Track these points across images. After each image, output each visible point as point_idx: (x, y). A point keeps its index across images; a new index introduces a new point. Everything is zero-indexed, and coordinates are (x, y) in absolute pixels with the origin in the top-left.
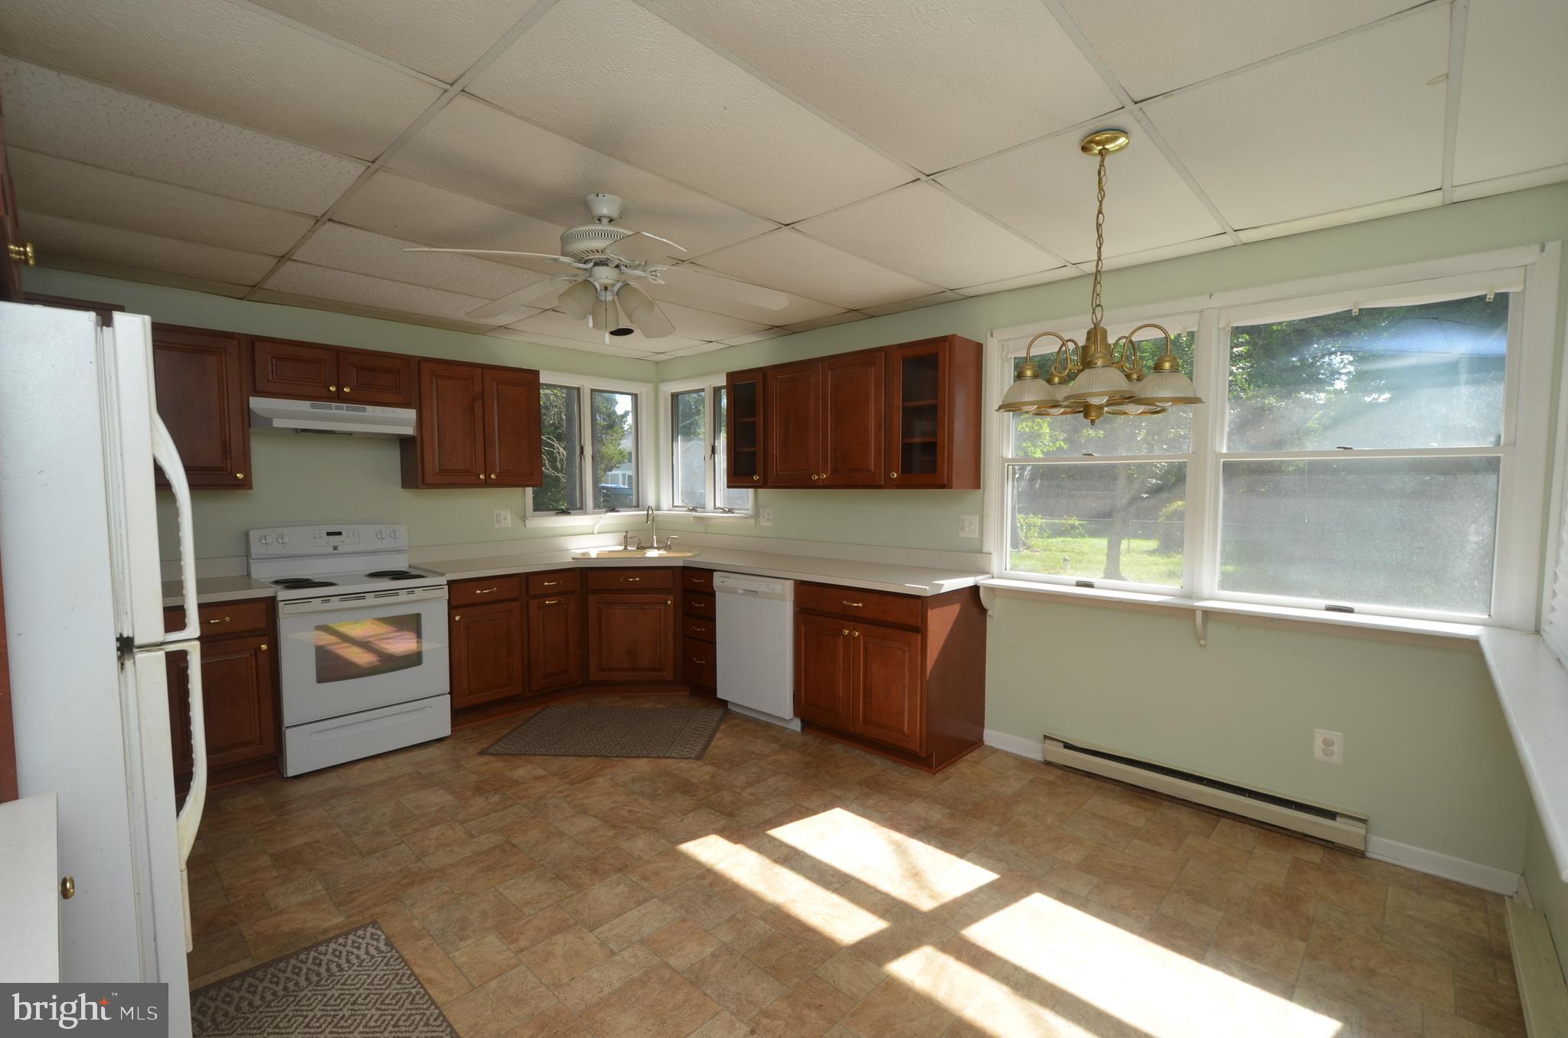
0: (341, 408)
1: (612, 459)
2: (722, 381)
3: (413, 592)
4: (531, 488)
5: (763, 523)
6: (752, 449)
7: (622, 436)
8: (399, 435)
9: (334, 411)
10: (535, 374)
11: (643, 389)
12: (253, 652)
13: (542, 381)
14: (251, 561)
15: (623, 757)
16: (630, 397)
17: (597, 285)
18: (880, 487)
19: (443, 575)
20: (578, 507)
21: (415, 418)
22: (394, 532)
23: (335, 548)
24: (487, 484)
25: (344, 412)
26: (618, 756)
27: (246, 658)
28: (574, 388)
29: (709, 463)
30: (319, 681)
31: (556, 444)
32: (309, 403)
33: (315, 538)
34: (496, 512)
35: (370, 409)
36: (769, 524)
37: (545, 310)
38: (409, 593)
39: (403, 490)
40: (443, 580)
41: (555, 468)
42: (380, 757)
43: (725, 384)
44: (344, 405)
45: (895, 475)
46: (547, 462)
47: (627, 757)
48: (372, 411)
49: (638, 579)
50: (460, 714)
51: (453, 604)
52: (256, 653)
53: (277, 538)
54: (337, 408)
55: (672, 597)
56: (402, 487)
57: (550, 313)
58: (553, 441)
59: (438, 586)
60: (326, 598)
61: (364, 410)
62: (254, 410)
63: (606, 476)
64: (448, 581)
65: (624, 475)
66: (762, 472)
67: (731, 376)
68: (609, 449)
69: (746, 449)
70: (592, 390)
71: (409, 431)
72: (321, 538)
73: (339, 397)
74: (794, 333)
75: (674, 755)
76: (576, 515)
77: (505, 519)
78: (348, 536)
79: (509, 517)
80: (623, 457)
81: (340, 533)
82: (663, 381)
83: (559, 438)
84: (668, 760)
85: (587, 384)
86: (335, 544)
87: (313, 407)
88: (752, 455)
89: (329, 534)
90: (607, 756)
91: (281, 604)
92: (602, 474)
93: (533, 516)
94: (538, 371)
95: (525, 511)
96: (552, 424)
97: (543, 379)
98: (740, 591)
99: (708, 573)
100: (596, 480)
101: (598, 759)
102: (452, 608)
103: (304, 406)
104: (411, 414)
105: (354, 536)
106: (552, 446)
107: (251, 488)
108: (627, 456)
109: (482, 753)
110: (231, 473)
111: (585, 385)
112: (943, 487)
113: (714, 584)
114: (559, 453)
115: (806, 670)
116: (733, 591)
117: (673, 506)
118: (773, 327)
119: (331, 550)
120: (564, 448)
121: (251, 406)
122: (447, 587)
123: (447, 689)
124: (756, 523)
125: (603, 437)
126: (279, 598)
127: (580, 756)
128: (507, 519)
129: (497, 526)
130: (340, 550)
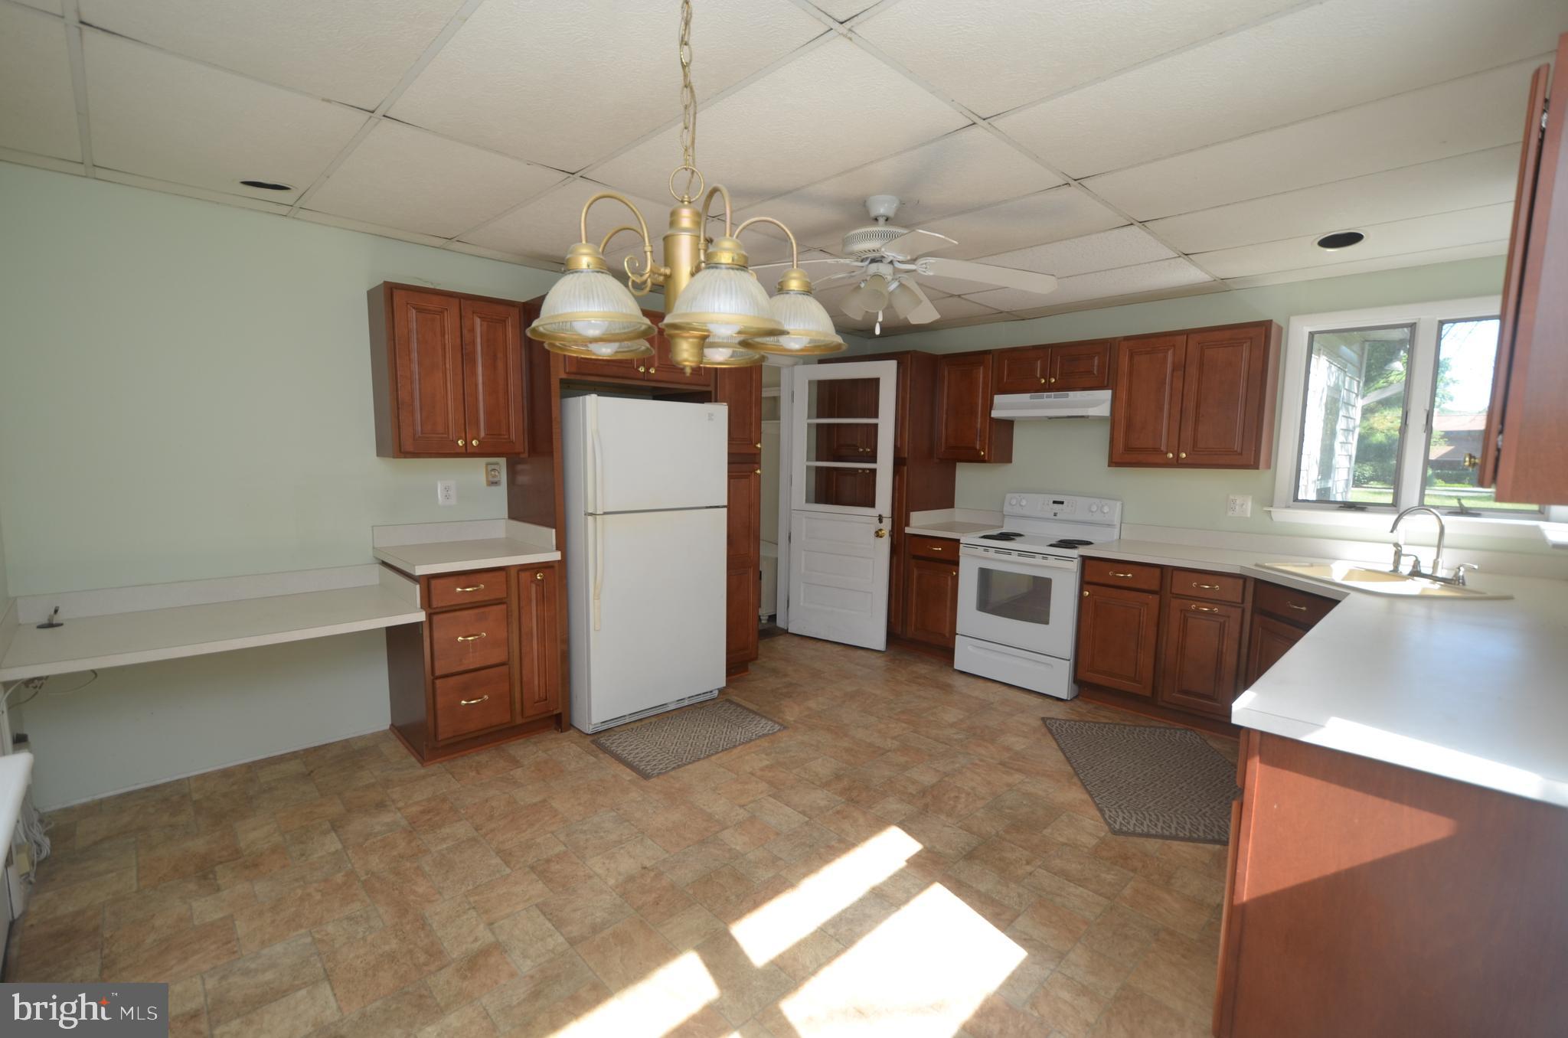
0: (1050, 397)
3: (1046, 558)
9: (1045, 400)
14: (1004, 516)
21: (1109, 399)
23: (1055, 515)
24: (1178, 464)
25: (1052, 399)
27: (947, 577)
32: (1028, 395)
33: (1044, 504)
34: (1231, 497)
35: (1071, 394)
38: (1044, 558)
39: (1111, 468)
40: (1075, 554)
44: (1053, 393)
48: (1074, 396)
51: (1087, 578)
52: (951, 577)
53: (1019, 501)
54: (1047, 397)
56: (1111, 466)
59: (1069, 558)
60: (986, 548)
61: (1067, 396)
64: (1080, 556)
71: (1109, 411)
72: (1048, 504)
73: (1048, 387)
77: (1239, 507)
78: (1068, 506)
79: (1249, 505)
81: (1062, 503)
86: (1053, 510)
87: (1031, 398)
89: (1055, 502)
91: (962, 546)
93: (1288, 508)
95: (1273, 500)
102: (1084, 583)
103: (1024, 398)
104: (1107, 396)
105: (1071, 506)
110: (977, 451)
111: (1424, 317)
119: (1052, 516)
122: (1078, 561)
123: (1071, 657)
126: (961, 542)
128: (1246, 507)
129: (1230, 514)
130: (1058, 517)
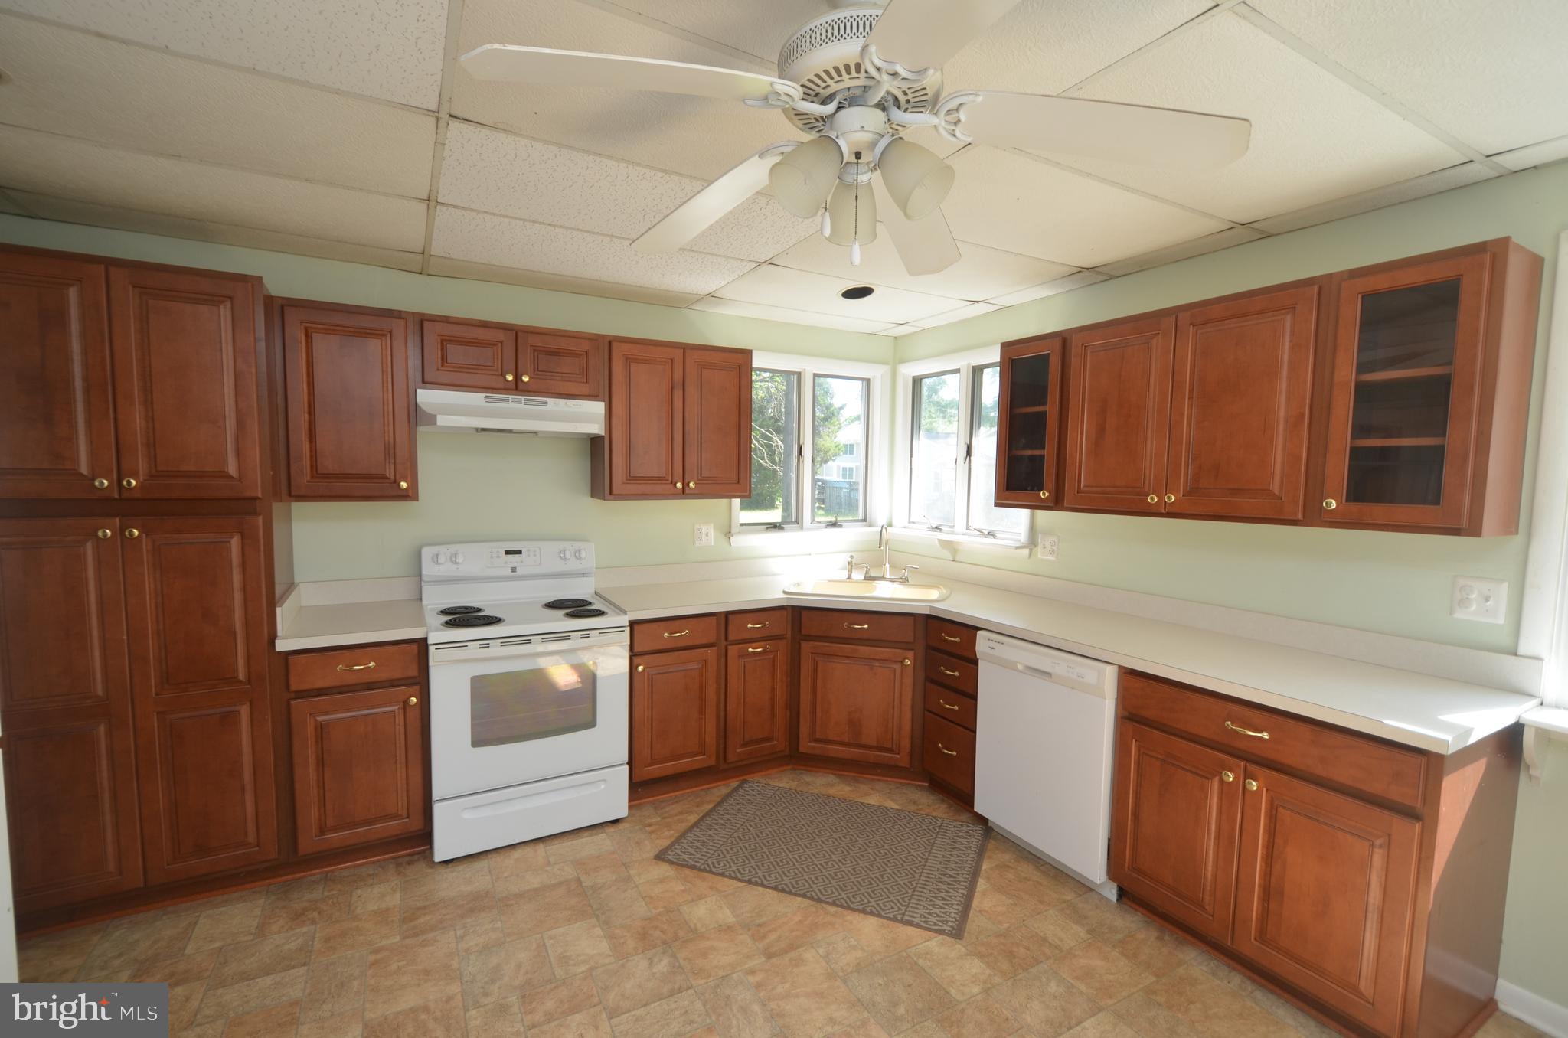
0: (519, 402)
1: (827, 452)
2: (996, 357)
3: (588, 637)
4: (739, 500)
5: (1040, 554)
6: (1037, 452)
7: (839, 428)
8: (589, 435)
9: (511, 405)
10: (744, 356)
11: (877, 374)
12: (402, 705)
13: (755, 364)
14: (423, 584)
15: (842, 906)
16: (861, 382)
17: (842, 143)
18: (1294, 522)
19: (625, 613)
20: (793, 520)
21: (603, 412)
22: (580, 551)
23: (514, 570)
24: (684, 493)
25: (522, 406)
26: (834, 904)
27: (394, 711)
28: (793, 373)
29: (962, 467)
30: (477, 742)
31: (775, 438)
32: (483, 395)
33: (492, 557)
34: (697, 527)
35: (552, 402)
36: (1053, 558)
37: (760, 264)
38: (583, 637)
39: (593, 499)
40: (624, 620)
41: (773, 461)
42: (543, 842)
43: (999, 360)
44: (523, 397)
45: (1334, 505)
46: (765, 455)
47: (848, 908)
48: (555, 404)
49: (866, 626)
50: (640, 787)
51: (637, 649)
52: (405, 709)
53: (451, 557)
54: (515, 402)
55: (911, 654)
56: (592, 496)
57: (766, 267)
58: (772, 434)
59: (619, 628)
60: (484, 643)
61: (545, 404)
62: (423, 407)
63: (821, 468)
64: (629, 621)
65: (838, 467)
66: (1052, 486)
67: (1006, 347)
68: (825, 442)
69: (1029, 452)
70: (815, 375)
71: (597, 428)
72: (498, 557)
73: (517, 388)
74: (1112, 278)
75: (917, 920)
76: (789, 530)
77: (707, 535)
78: (529, 556)
79: (712, 532)
80: (839, 449)
81: (519, 552)
82: (902, 361)
83: (778, 431)
84: (911, 930)
85: (808, 366)
86: (513, 565)
87: (487, 400)
88: (1037, 463)
89: (507, 553)
90: (819, 900)
91: (432, 649)
92: (818, 466)
93: (739, 533)
94: (751, 351)
95: (730, 526)
96: (772, 417)
97: (757, 362)
98: (1020, 667)
99: (968, 631)
100: (814, 473)
101: (807, 902)
102: (634, 655)
103: (477, 399)
104: (598, 408)
105: (535, 555)
106: (770, 439)
107: (417, 499)
108: (843, 449)
109: (660, 857)
110: (395, 482)
111: (807, 368)
112: (1456, 532)
113: (977, 648)
114: (777, 446)
115: (1136, 816)
116: (1010, 665)
117: (910, 522)
118: (1080, 270)
119: (509, 572)
120: (782, 441)
121: (418, 400)
122: (629, 628)
123: (625, 757)
124: (1030, 554)
125: (821, 429)
126: (430, 642)
127: (783, 891)
128: (710, 535)
129: (697, 544)
130: (519, 572)
